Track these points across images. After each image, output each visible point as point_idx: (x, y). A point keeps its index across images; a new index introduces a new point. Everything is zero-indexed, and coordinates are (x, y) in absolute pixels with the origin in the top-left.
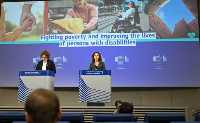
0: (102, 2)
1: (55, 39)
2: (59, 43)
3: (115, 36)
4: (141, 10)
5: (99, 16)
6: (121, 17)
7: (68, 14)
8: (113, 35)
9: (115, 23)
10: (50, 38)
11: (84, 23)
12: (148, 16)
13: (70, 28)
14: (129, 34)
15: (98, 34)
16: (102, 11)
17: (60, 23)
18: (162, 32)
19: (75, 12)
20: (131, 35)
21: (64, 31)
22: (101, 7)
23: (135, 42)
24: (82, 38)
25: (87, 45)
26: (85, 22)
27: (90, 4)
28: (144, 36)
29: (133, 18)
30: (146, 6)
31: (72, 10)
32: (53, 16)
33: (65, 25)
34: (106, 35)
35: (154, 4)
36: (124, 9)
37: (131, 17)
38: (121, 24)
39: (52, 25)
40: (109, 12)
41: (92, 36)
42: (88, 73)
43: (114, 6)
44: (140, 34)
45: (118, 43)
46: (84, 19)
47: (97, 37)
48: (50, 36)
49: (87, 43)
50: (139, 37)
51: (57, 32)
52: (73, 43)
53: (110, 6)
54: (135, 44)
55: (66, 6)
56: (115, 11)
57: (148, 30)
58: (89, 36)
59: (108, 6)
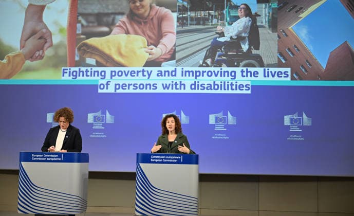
0: (185, 4)
2: (99, 84)
3: (210, 74)
4: (262, 22)
5: (178, 33)
6: (222, 34)
7: (118, 26)
8: (205, 72)
9: (210, 47)
10: (81, 73)
11: (148, 46)
12: (276, 34)
13: (121, 54)
14: (238, 70)
15: (176, 69)
17: (101, 45)
18: (303, 67)
19: (131, 24)
20: (242, 72)
21: (110, 61)
22: (183, 14)
23: (250, 86)
24: (145, 76)
25: (153, 89)
26: (152, 44)
27: (161, 8)
28: (266, 75)
29: (247, 38)
30: (273, 14)
31: (124, 18)
32: (87, 30)
33: (110, 49)
34: (192, 72)
35: (289, 11)
36: (228, 19)
37: (243, 35)
38: (223, 50)
39: (84, 47)
40: (198, 24)
41: (165, 72)
42: (153, 159)
43: (209, 13)
44: (260, 70)
45: (216, 87)
46: (149, 37)
47: (174, 73)
48: (81, 70)
49: (155, 85)
50: (257, 76)
51: (94, 63)
52: (126, 86)
53: (200, 13)
54: (248, 90)
55: (113, 11)
56: (210, 24)
57: (275, 62)
58: (158, 71)
59: (198, 13)
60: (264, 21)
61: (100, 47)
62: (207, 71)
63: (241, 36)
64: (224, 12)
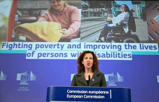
0: (87, 4)
1: (22, 47)
2: (27, 53)
3: (103, 47)
4: (136, 15)
5: (82, 21)
6: (111, 22)
7: (42, 16)
8: (100, 45)
9: (103, 30)
10: (15, 46)
11: (62, 29)
12: (146, 23)
13: (43, 34)
14: (123, 45)
15: (80, 44)
16: (86, 14)
17: (31, 28)
19: (51, 15)
20: (126, 46)
21: (36, 38)
22: (85, 10)
23: (131, 55)
24: (59, 48)
25: (65, 57)
26: (64, 28)
27: (71, 6)
28: (142, 48)
29: (127, 25)
30: (143, 10)
31: (47, 12)
32: (22, 19)
33: (36, 31)
34: (92, 45)
35: (153, 9)
36: (114, 13)
37: (125, 22)
38: (112, 32)
39: (19, 29)
40: (95, 16)
41: (73, 45)
43: (102, 9)
44: (138, 45)
45: (108, 56)
46: (63, 23)
47: (79, 46)
48: (15, 44)
49: (66, 54)
50: (136, 49)
51: (25, 40)
52: (46, 54)
53: (96, 9)
54: (131, 57)
55: (40, 7)
56: (103, 16)
57: (147, 40)
58: (68, 45)
59: (95, 9)
60: (137, 14)
61: (29, 29)
62: (101, 45)
63: (123, 24)
64: (112, 9)
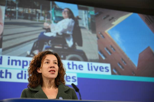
4: (83, 24)
5: (6, 24)
9: (37, 40)
12: (95, 35)
14: (65, 62)
15: (1, 57)
16: (13, 15)
18: (120, 64)
20: (69, 64)
22: (11, 8)
23: (76, 78)
28: (90, 68)
29: (71, 36)
30: (92, 19)
34: (20, 61)
35: (104, 19)
36: (54, 18)
37: (68, 33)
38: (50, 43)
40: (26, 18)
44: (85, 64)
50: (82, 70)
53: (28, 10)
54: (75, 81)
56: (37, 20)
57: (97, 58)
59: (26, 10)
60: (85, 23)
63: (66, 34)
64: (50, 12)
